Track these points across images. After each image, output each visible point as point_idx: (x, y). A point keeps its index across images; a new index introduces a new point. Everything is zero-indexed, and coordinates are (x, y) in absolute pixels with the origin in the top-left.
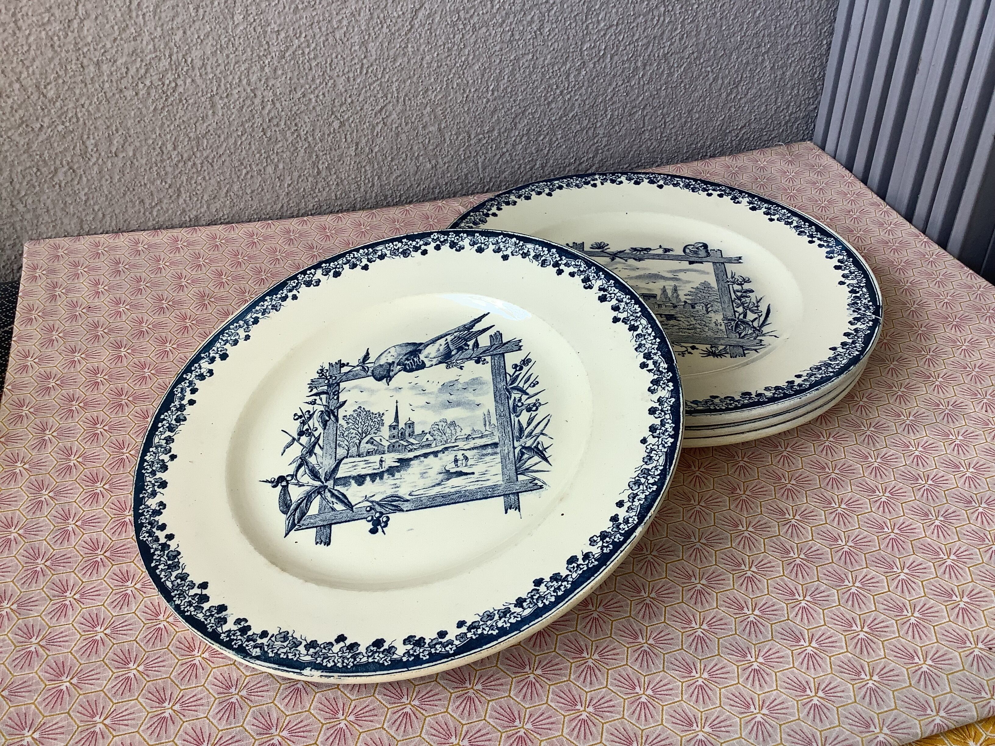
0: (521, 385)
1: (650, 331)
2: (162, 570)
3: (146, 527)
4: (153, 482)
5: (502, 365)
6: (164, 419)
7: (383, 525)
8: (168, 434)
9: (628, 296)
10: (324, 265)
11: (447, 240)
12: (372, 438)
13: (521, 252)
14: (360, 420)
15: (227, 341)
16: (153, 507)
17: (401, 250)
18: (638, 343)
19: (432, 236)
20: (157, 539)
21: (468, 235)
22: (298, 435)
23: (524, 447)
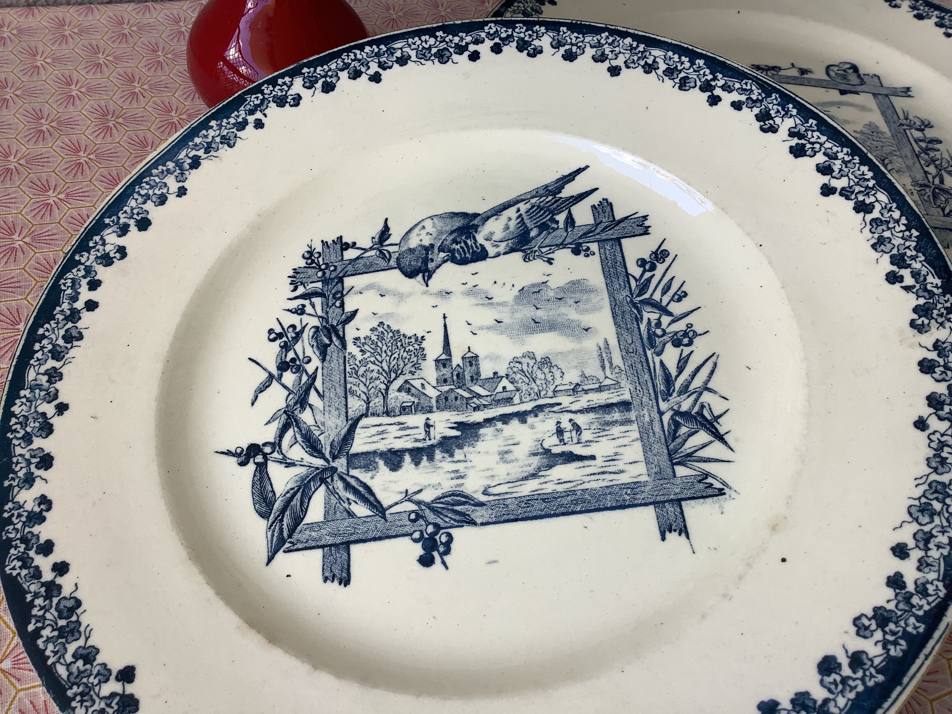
0: (657, 296)
1: (896, 214)
2: (48, 640)
3: (16, 547)
4: (27, 456)
5: (619, 259)
6: (43, 337)
7: (442, 549)
8: (51, 363)
9: (845, 150)
10: (305, 70)
11: (512, 36)
12: (406, 382)
13: (642, 63)
14: (384, 348)
15: (147, 197)
16: (29, 507)
17: (434, 50)
18: (876, 236)
19: (486, 28)
20: (37, 574)
21: (547, 30)
22: (279, 368)
23: (677, 413)
